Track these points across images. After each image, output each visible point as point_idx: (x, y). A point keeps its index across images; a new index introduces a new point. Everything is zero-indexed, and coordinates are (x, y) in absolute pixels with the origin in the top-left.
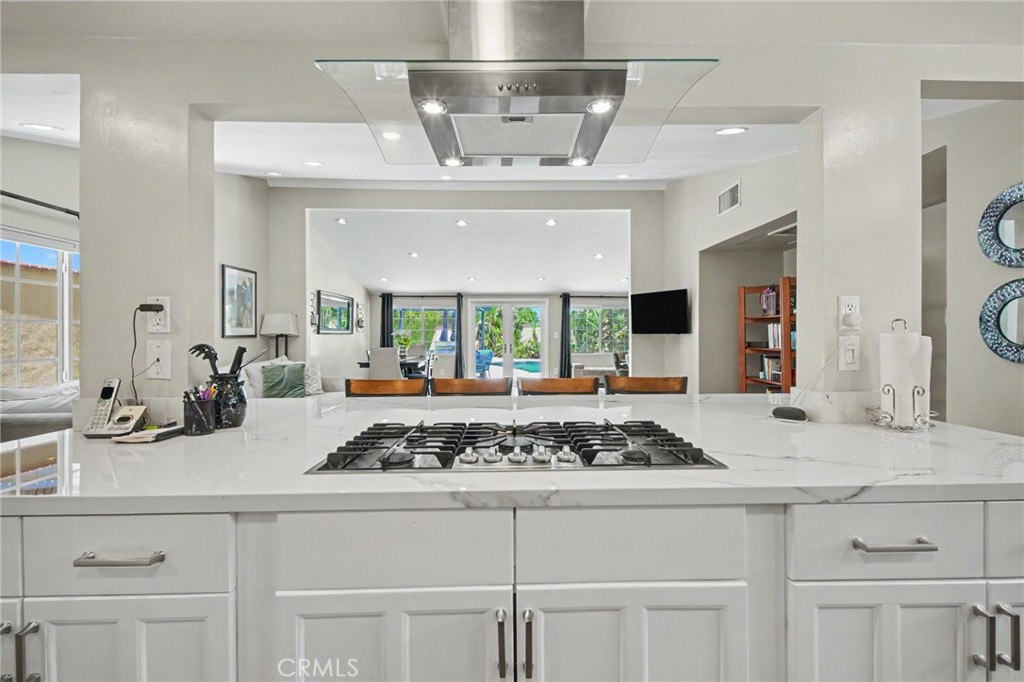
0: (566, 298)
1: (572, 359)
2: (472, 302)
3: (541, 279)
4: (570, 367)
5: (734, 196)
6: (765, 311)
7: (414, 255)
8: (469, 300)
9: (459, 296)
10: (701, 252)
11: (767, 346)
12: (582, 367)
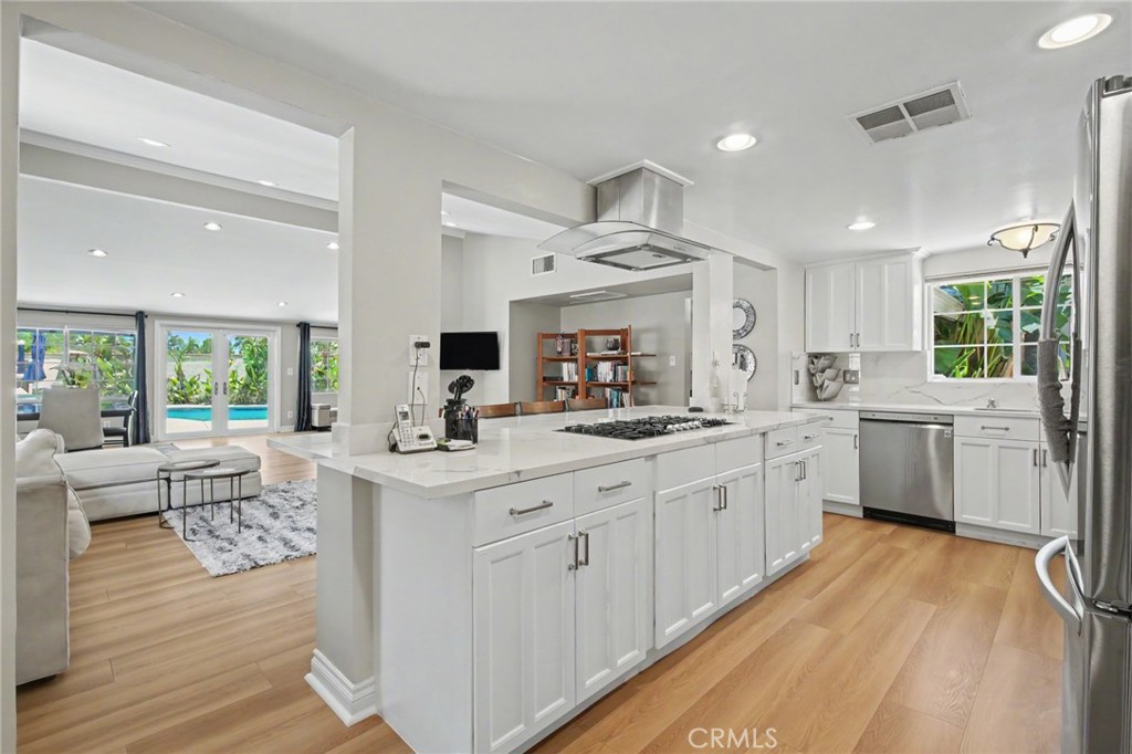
0: (305, 328)
1: (312, 399)
2: (162, 325)
3: (282, 304)
4: (309, 409)
5: (549, 264)
6: (560, 353)
7: (98, 253)
8: (157, 323)
9: (140, 317)
10: (511, 302)
11: (562, 379)
12: (329, 407)
